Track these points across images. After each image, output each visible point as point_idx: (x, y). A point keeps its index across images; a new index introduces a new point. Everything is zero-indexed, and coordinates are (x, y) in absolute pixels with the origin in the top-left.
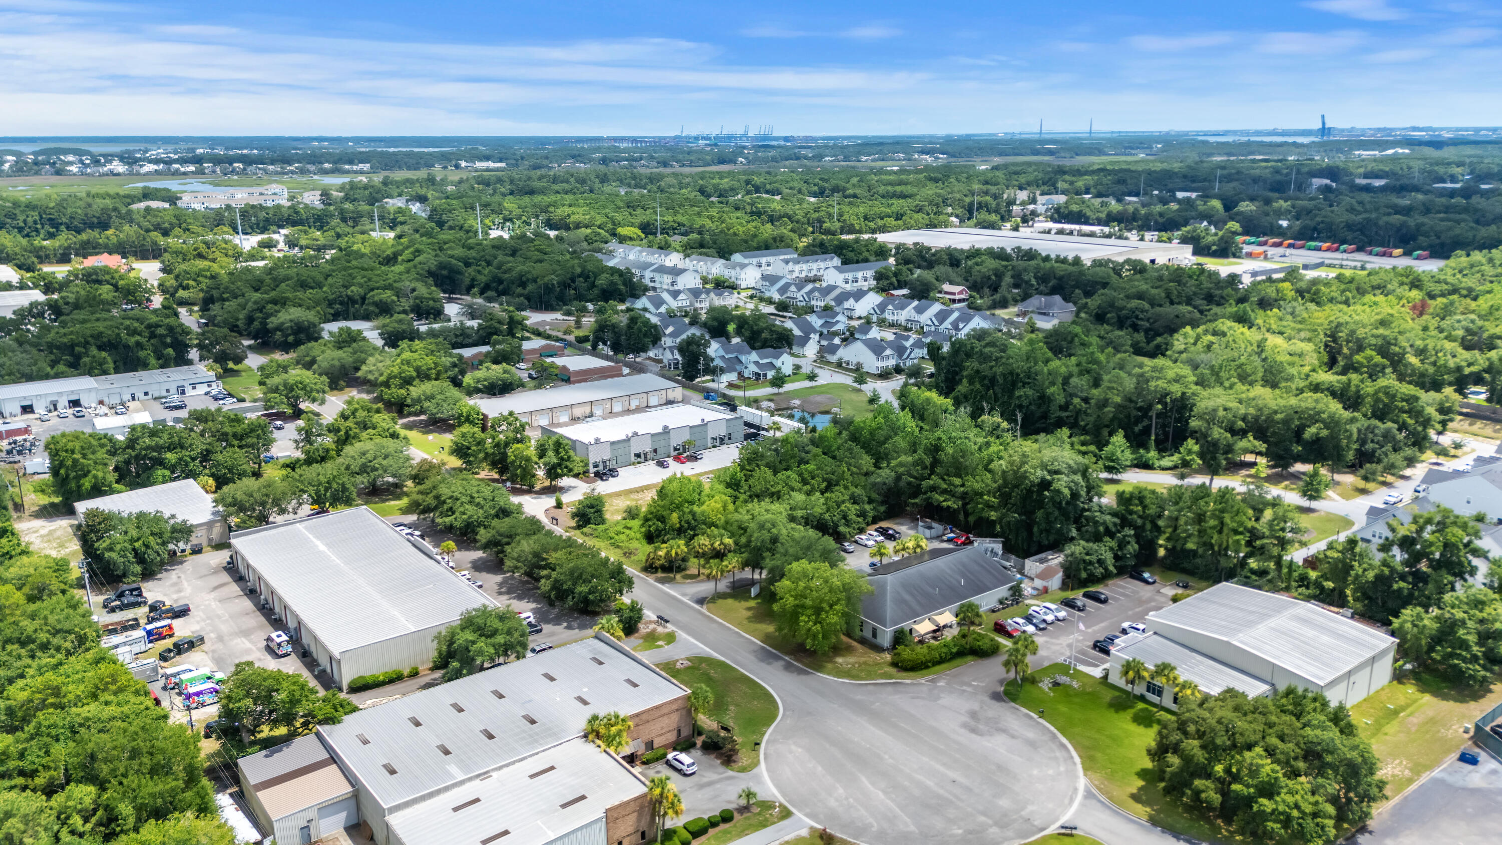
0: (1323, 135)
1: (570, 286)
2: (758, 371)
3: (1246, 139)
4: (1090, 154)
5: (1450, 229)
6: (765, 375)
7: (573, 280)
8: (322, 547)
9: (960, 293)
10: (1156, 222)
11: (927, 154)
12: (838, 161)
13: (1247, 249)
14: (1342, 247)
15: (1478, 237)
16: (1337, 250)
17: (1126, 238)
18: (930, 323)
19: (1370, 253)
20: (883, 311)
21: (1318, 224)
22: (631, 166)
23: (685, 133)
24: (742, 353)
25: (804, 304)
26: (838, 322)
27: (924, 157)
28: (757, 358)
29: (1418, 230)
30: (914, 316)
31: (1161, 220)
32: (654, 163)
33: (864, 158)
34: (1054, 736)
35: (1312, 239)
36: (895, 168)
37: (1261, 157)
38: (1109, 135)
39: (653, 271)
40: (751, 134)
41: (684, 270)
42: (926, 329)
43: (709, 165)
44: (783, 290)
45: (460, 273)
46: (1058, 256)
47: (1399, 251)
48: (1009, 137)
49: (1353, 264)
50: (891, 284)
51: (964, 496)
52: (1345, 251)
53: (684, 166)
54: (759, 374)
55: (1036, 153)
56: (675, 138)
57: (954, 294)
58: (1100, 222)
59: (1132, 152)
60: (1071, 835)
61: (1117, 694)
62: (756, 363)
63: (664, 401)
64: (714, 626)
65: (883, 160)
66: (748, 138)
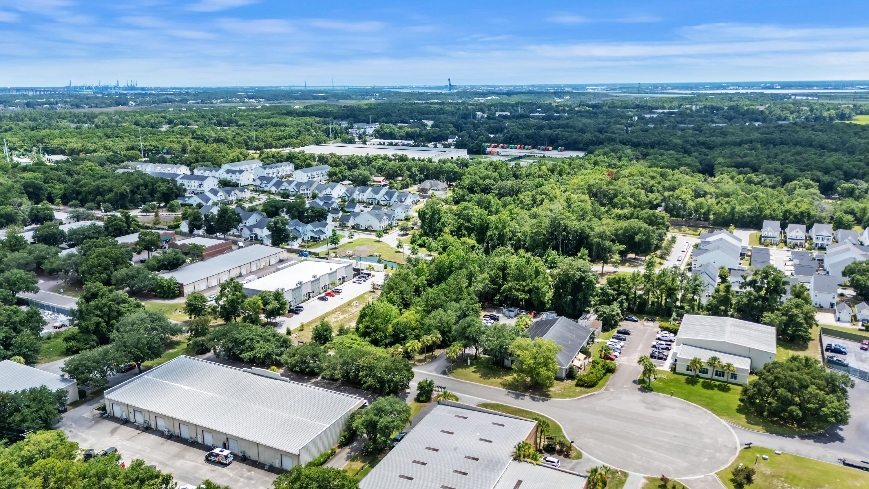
0: (450, 89)
1: (137, 193)
2: (315, 236)
3: (417, 91)
4: (346, 99)
5: (571, 136)
6: (319, 238)
7: (138, 188)
8: (187, 388)
9: (383, 181)
10: (433, 137)
11: (252, 98)
12: (198, 103)
13: (489, 149)
14: (527, 147)
15: (584, 140)
16: (524, 148)
17: (427, 146)
18: (383, 199)
19: (539, 149)
20: (351, 194)
21: (512, 135)
22: (52, 108)
23: (72, 85)
24: (299, 226)
25: (295, 193)
26: (333, 203)
27: (251, 100)
28: (313, 228)
29: (557, 137)
30: (372, 195)
31: (435, 136)
32: (68, 106)
33: (214, 102)
34: (689, 404)
35: (511, 143)
36: (243, 108)
37: (436, 101)
38: (343, 88)
39: (181, 178)
40: (121, 85)
41: (207, 177)
42: (381, 202)
43: (110, 106)
44: (278, 184)
45: (41, 188)
46: (419, 158)
47: (551, 148)
48: (288, 89)
49: (539, 155)
50: (339, 178)
51: (530, 291)
52: (528, 149)
53: (91, 107)
54: (316, 238)
55: (316, 98)
56: (64, 88)
57: (380, 182)
58: (402, 138)
59: (367, 97)
60: (750, 448)
61: (686, 377)
62: (312, 231)
63: (278, 261)
64: (468, 385)
65: (227, 102)
66: (119, 88)
